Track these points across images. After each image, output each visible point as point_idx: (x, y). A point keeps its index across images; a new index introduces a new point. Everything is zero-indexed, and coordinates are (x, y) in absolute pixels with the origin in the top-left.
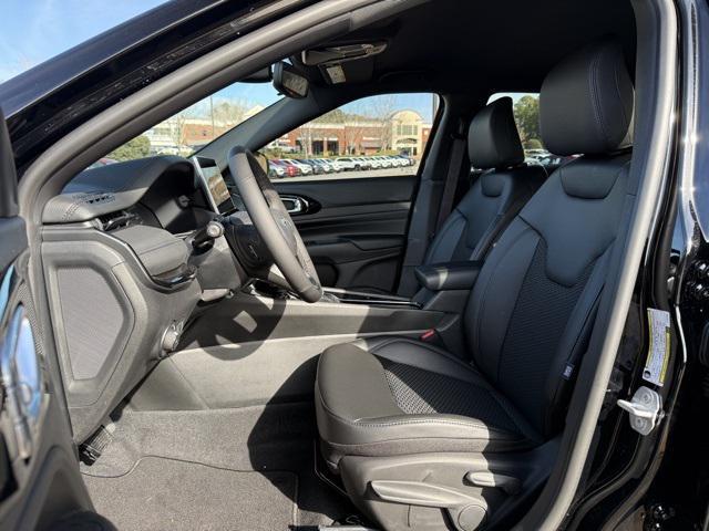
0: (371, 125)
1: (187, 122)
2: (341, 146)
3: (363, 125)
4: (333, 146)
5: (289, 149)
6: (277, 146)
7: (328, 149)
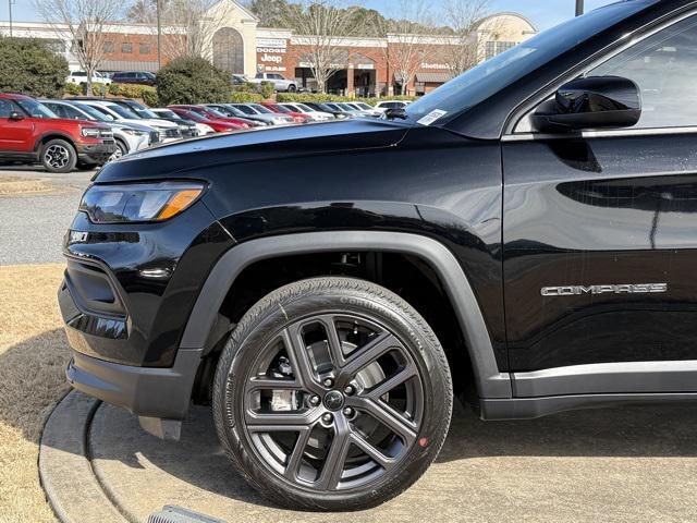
0: (441, 41)
1: (105, 29)
2: (379, 80)
3: (428, 40)
4: (364, 80)
5: (285, 84)
6: (265, 79)
7: (355, 86)
